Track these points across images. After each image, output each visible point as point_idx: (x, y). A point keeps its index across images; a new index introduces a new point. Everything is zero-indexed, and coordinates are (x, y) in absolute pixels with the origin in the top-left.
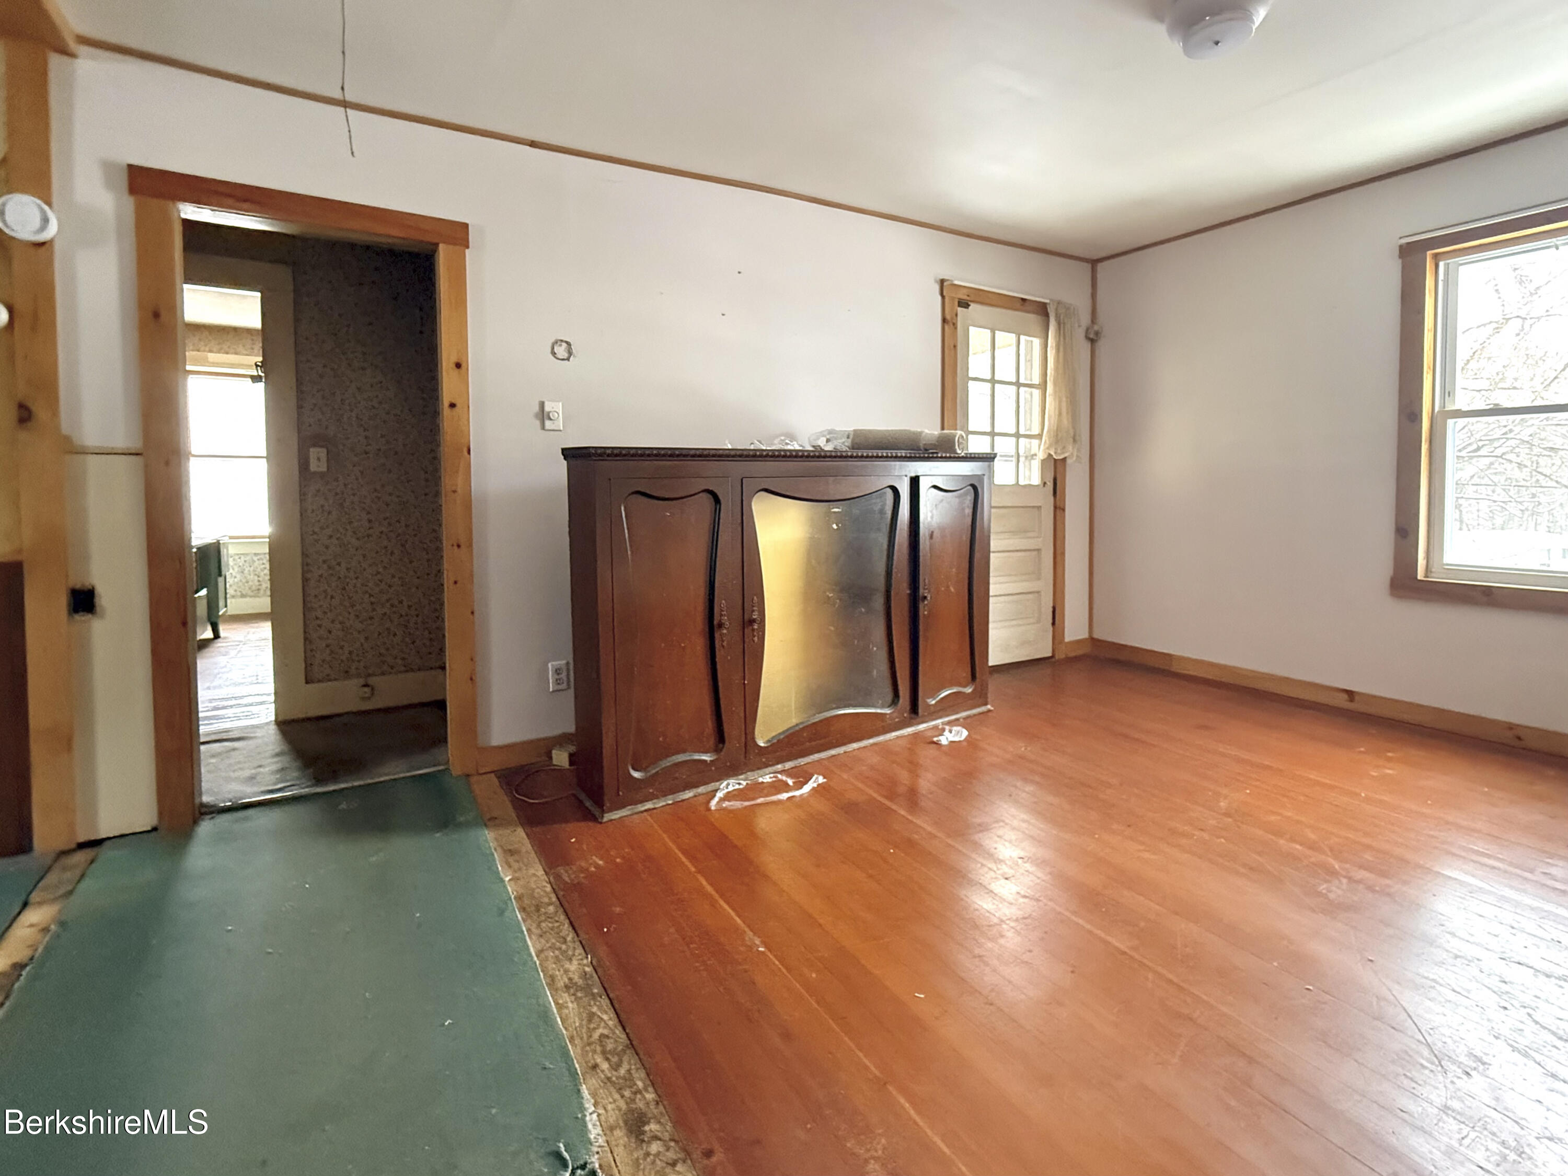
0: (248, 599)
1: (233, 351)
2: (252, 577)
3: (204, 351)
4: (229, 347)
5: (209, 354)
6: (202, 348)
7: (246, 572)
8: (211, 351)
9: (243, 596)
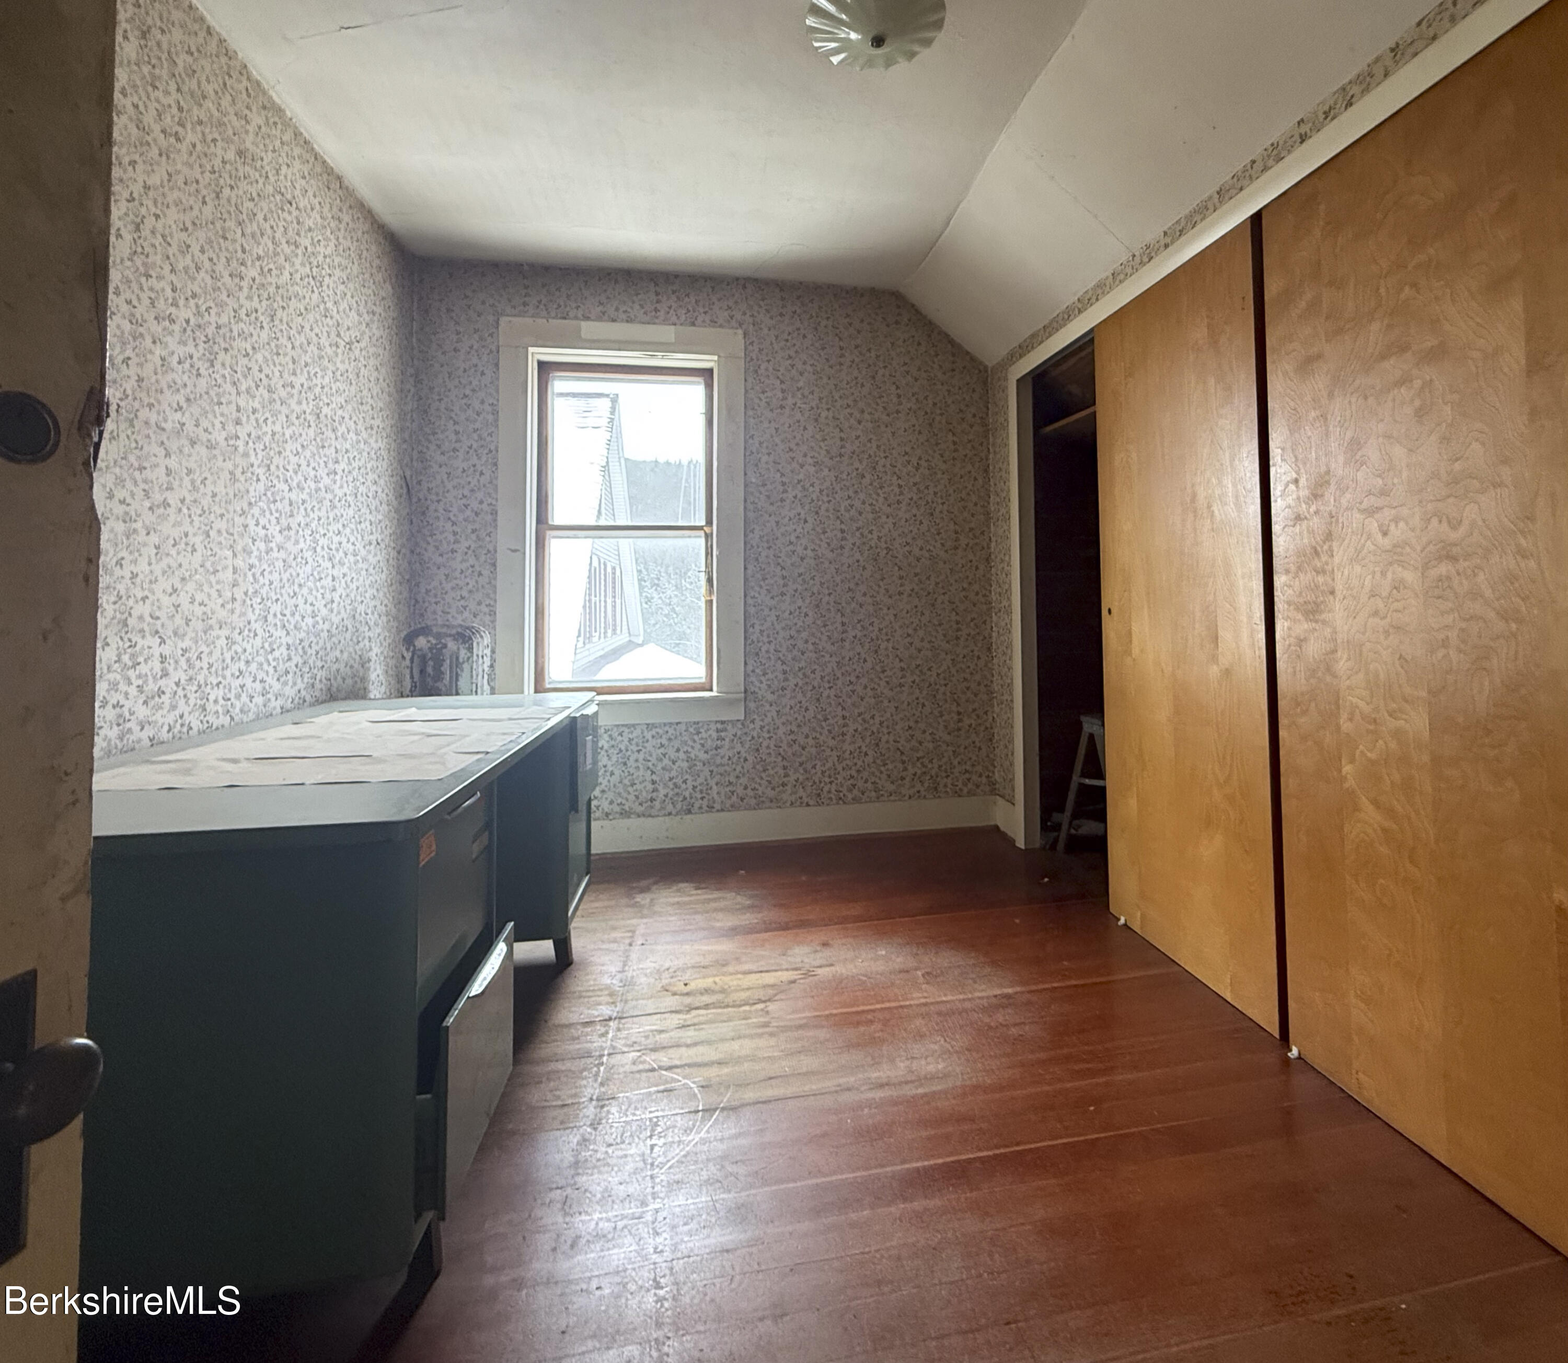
0: (633, 822)
1: (624, 316)
2: (641, 773)
3: (576, 318)
4: (617, 309)
5: (584, 324)
6: (571, 314)
7: (631, 763)
8: (587, 318)
9: (625, 814)
